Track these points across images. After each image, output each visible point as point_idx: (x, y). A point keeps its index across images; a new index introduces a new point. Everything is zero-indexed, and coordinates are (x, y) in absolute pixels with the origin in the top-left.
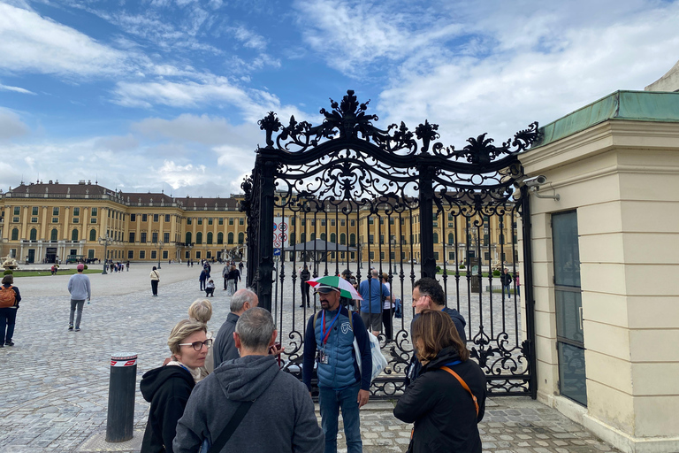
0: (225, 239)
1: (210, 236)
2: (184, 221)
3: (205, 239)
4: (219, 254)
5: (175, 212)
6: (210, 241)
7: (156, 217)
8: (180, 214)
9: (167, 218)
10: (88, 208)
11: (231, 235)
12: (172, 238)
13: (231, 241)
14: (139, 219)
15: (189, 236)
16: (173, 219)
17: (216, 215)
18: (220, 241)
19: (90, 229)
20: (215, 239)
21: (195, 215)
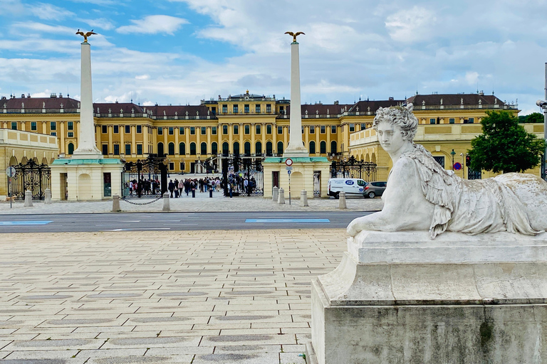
0: (198, 150)
1: (182, 146)
2: (155, 131)
3: (177, 150)
4: (193, 165)
5: (146, 123)
6: (182, 152)
7: (128, 129)
8: (151, 125)
9: (139, 129)
10: (64, 122)
11: (204, 146)
12: (145, 150)
13: (204, 152)
14: (110, 130)
15: (160, 146)
16: (145, 130)
17: (187, 124)
18: (193, 152)
19: (68, 143)
20: (188, 150)
21: (166, 124)
